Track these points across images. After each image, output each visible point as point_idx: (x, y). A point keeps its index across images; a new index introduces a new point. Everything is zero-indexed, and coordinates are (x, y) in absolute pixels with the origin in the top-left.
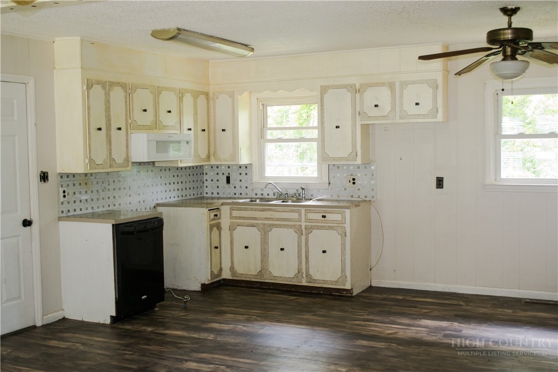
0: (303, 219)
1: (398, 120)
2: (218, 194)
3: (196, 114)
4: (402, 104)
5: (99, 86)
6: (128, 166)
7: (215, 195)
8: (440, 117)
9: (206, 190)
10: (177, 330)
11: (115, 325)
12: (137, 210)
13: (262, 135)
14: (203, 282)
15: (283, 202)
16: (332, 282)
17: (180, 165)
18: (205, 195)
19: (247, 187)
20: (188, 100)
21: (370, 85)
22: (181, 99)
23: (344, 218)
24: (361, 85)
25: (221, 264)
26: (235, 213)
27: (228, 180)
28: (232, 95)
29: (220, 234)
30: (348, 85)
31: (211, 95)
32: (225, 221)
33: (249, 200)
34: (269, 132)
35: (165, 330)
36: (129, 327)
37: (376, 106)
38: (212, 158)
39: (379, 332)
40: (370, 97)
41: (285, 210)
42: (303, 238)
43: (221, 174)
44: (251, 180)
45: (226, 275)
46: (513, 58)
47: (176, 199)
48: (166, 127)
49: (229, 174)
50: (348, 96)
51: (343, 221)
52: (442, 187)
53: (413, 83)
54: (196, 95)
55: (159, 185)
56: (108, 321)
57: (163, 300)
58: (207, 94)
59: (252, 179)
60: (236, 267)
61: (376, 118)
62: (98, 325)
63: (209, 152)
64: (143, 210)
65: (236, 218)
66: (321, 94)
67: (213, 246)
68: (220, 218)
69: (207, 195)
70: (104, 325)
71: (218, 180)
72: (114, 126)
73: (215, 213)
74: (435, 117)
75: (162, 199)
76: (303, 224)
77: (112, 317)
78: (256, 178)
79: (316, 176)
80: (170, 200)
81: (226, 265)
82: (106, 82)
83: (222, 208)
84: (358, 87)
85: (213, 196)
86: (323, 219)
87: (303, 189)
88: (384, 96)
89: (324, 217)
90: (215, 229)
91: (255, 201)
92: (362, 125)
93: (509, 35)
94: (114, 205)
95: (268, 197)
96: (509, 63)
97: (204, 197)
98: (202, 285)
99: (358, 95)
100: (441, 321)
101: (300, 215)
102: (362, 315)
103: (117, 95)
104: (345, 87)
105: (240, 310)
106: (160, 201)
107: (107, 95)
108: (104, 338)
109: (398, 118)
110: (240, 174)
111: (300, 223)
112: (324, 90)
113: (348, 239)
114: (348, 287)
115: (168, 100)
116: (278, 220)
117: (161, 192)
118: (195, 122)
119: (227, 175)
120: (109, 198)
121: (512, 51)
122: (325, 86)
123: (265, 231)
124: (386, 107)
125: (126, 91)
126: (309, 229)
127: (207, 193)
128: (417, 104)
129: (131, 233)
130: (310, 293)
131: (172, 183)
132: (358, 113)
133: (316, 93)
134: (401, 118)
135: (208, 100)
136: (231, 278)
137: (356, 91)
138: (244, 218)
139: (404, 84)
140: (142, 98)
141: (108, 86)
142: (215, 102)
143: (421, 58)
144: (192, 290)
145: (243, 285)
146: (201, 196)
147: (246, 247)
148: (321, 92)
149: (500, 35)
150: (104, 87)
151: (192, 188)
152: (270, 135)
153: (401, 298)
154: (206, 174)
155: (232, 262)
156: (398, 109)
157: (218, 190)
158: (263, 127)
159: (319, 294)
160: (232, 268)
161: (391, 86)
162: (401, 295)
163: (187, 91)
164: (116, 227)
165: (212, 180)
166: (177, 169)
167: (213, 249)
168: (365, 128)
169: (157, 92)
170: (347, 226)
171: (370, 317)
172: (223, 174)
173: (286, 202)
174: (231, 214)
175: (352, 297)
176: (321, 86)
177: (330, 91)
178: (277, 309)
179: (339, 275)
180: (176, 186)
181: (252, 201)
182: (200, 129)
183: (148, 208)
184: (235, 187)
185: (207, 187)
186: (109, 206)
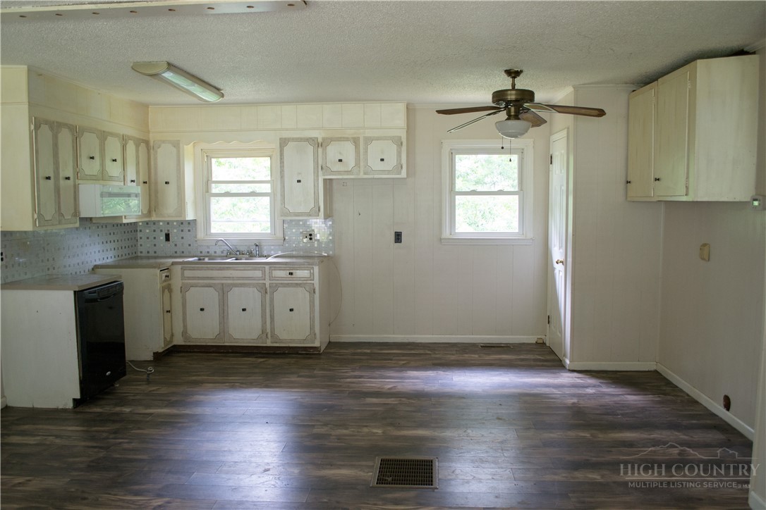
0: (267, 277)
1: (362, 176)
2: (155, 252)
3: (138, 164)
4: (366, 160)
5: (47, 126)
6: (76, 223)
7: (152, 254)
8: (404, 174)
9: (140, 249)
10: (159, 407)
11: (78, 409)
12: (76, 273)
13: (207, 190)
14: (156, 351)
15: (236, 259)
16: (300, 341)
17: (125, 221)
18: (139, 254)
19: (190, 245)
20: (131, 147)
21: (332, 140)
22: (124, 148)
23: (312, 274)
24: (324, 139)
25: (172, 329)
26: (187, 273)
27: (167, 237)
28: (176, 145)
29: (171, 297)
30: (311, 138)
31: (152, 144)
32: (177, 282)
33: (196, 258)
34: (213, 185)
35: (146, 409)
36: (98, 410)
37: (340, 161)
38: (154, 213)
39: (379, 388)
40: (333, 152)
41: (247, 268)
42: (268, 296)
43: (158, 231)
44: (196, 237)
45: (179, 341)
46: (516, 117)
47: (113, 259)
48: (111, 178)
49: (168, 231)
50: (310, 149)
51: (312, 277)
52: (401, 242)
53: (378, 139)
54: (138, 142)
55: (97, 244)
56: (70, 405)
57: (124, 374)
58: (147, 143)
59: (196, 235)
60: (189, 332)
61: (339, 172)
62: (56, 411)
63: (150, 207)
64: (82, 273)
65: (189, 278)
66: (280, 146)
67: (165, 310)
68: (170, 279)
69: (142, 255)
70: (64, 410)
71: (155, 238)
72: (63, 174)
73: (165, 274)
74: (400, 173)
75: (99, 260)
76: (267, 283)
77: (75, 400)
78: (201, 235)
79: (269, 232)
80: (108, 261)
81: (178, 329)
82: (54, 122)
83: (173, 267)
84: (320, 140)
85: (149, 255)
86: (290, 276)
87: (257, 245)
88: (348, 152)
89: (291, 274)
90: (166, 290)
91: (204, 259)
92: (325, 180)
93: (512, 96)
94: (54, 268)
95: (215, 255)
96: (513, 123)
97: (137, 256)
98: (154, 353)
99: (320, 150)
100: (426, 371)
101: (264, 273)
102: (346, 372)
103: (65, 138)
104: (307, 140)
105: (215, 378)
106: (98, 263)
107: (55, 138)
108: (77, 426)
109: (362, 173)
110: (182, 231)
111: (264, 282)
112: (284, 142)
113: (317, 295)
114: (317, 344)
115: (113, 148)
116: (239, 278)
117: (99, 251)
118: (138, 173)
119: (167, 232)
120: (48, 260)
121: (515, 112)
122: (285, 139)
123: (223, 291)
124: (350, 161)
125: (73, 135)
126: (275, 287)
127: (141, 252)
128: (382, 160)
129: (95, 300)
130: (274, 354)
131: (109, 242)
132: (320, 167)
133: (276, 145)
134: (365, 174)
135: (148, 149)
136: (183, 344)
137: (320, 145)
138: (199, 278)
139: (369, 140)
140: (89, 143)
141: (56, 127)
142: (156, 152)
143: (439, 112)
144: (143, 359)
145: (196, 350)
146: (136, 255)
147: (202, 310)
148: (280, 143)
149: (507, 95)
150: (51, 128)
151: (127, 247)
152: (215, 189)
153: (369, 351)
154: (141, 231)
155: (185, 326)
156: (362, 164)
157: (155, 249)
158: (208, 182)
159: (284, 354)
160: (184, 333)
161: (356, 141)
162: (368, 349)
163: (130, 138)
164: (78, 295)
165: (148, 238)
166: (113, 226)
167: (165, 313)
168: (328, 183)
169: (103, 136)
170: (316, 282)
171: (356, 373)
172: (161, 231)
173: (241, 259)
174: (183, 274)
175: (319, 354)
176: (280, 139)
177: (291, 144)
178: (254, 373)
179: (308, 333)
180: (113, 245)
181: (199, 260)
182: (141, 181)
183: (87, 271)
184: (176, 245)
185: (141, 245)
186: (48, 269)
